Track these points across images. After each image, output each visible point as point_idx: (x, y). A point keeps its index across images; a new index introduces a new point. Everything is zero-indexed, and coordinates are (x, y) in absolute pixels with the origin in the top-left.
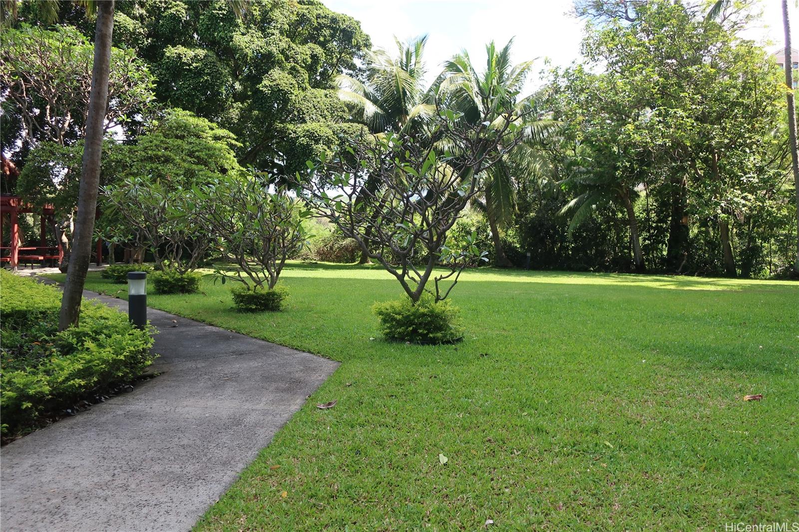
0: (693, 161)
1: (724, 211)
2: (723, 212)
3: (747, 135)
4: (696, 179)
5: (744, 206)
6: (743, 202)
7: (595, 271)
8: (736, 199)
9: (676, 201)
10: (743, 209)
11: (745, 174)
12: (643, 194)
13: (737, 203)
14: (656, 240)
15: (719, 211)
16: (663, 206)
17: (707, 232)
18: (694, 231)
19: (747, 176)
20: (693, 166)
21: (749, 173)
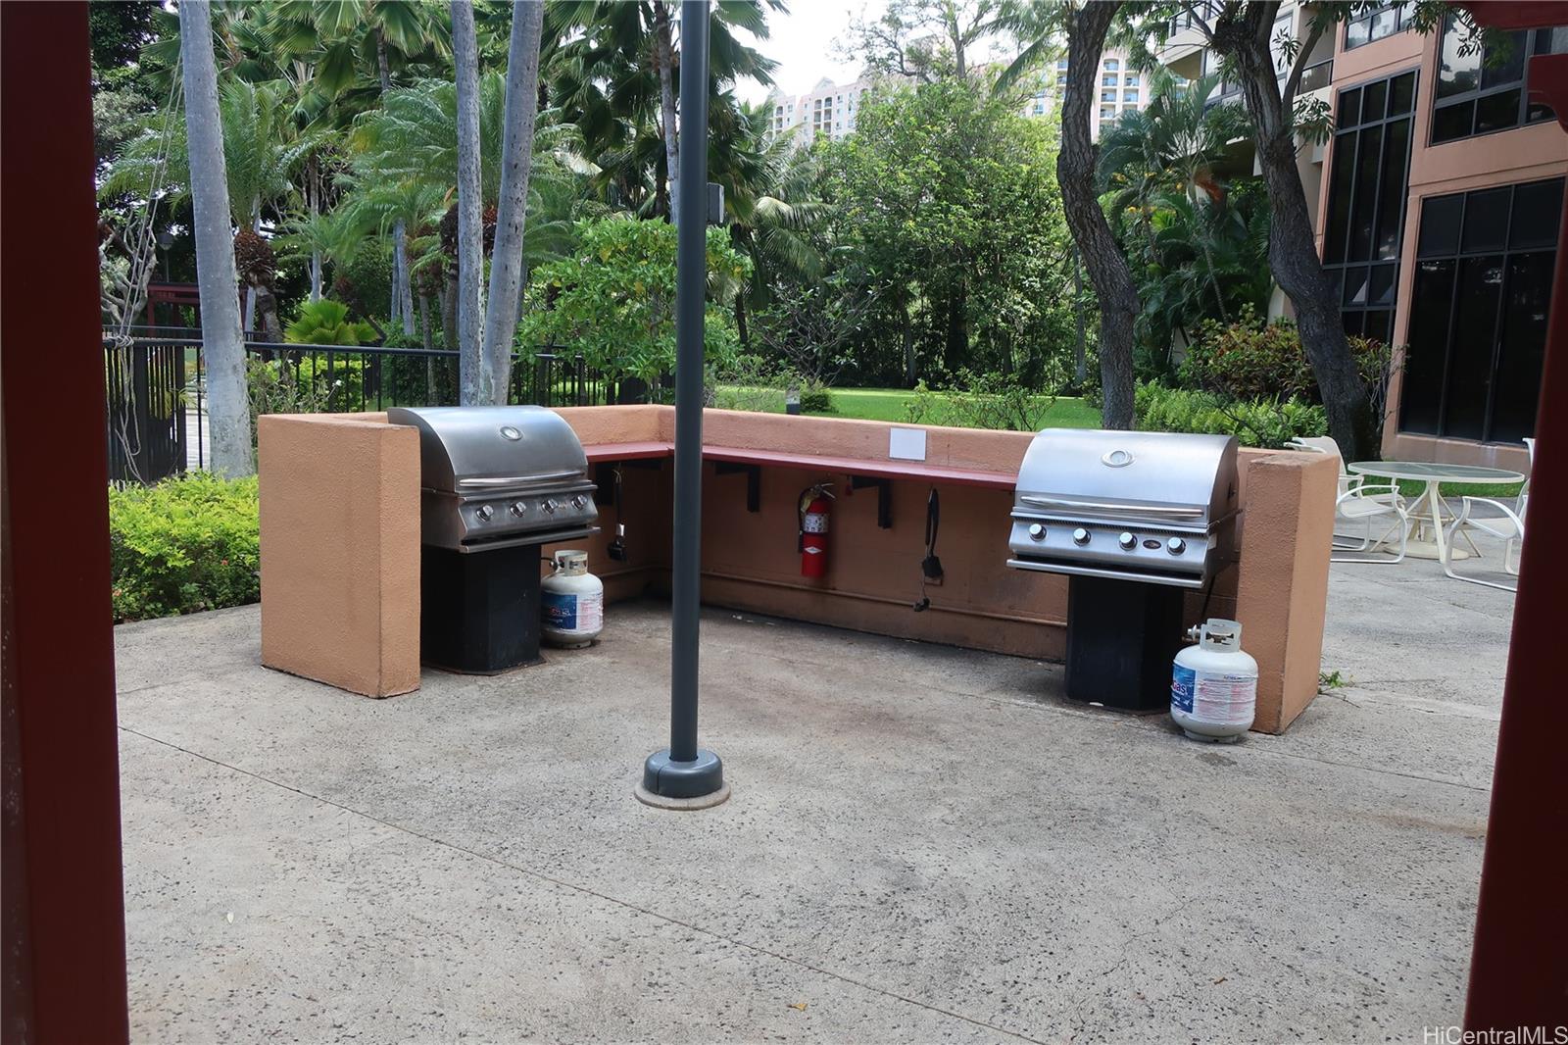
0: (974, 259)
1: (1004, 319)
2: (1003, 321)
3: (1029, 236)
4: (977, 279)
5: (1025, 314)
6: (1023, 310)
7: (863, 386)
8: (1015, 307)
9: (954, 304)
10: (1023, 318)
11: (1028, 277)
12: (917, 292)
13: (1016, 311)
14: (931, 349)
15: (999, 320)
16: (938, 310)
17: (988, 343)
18: (973, 341)
19: (1031, 279)
20: (973, 266)
21: (1031, 277)
